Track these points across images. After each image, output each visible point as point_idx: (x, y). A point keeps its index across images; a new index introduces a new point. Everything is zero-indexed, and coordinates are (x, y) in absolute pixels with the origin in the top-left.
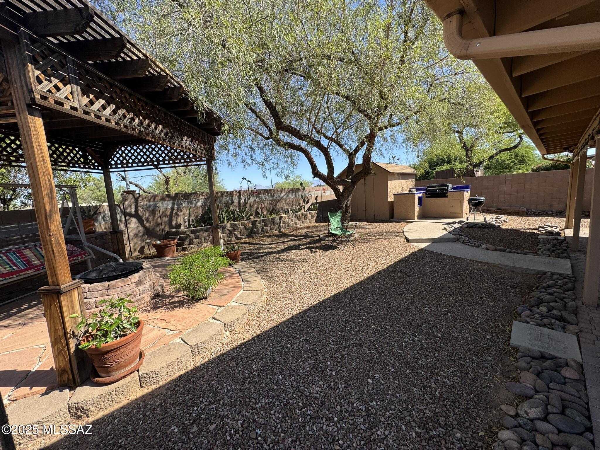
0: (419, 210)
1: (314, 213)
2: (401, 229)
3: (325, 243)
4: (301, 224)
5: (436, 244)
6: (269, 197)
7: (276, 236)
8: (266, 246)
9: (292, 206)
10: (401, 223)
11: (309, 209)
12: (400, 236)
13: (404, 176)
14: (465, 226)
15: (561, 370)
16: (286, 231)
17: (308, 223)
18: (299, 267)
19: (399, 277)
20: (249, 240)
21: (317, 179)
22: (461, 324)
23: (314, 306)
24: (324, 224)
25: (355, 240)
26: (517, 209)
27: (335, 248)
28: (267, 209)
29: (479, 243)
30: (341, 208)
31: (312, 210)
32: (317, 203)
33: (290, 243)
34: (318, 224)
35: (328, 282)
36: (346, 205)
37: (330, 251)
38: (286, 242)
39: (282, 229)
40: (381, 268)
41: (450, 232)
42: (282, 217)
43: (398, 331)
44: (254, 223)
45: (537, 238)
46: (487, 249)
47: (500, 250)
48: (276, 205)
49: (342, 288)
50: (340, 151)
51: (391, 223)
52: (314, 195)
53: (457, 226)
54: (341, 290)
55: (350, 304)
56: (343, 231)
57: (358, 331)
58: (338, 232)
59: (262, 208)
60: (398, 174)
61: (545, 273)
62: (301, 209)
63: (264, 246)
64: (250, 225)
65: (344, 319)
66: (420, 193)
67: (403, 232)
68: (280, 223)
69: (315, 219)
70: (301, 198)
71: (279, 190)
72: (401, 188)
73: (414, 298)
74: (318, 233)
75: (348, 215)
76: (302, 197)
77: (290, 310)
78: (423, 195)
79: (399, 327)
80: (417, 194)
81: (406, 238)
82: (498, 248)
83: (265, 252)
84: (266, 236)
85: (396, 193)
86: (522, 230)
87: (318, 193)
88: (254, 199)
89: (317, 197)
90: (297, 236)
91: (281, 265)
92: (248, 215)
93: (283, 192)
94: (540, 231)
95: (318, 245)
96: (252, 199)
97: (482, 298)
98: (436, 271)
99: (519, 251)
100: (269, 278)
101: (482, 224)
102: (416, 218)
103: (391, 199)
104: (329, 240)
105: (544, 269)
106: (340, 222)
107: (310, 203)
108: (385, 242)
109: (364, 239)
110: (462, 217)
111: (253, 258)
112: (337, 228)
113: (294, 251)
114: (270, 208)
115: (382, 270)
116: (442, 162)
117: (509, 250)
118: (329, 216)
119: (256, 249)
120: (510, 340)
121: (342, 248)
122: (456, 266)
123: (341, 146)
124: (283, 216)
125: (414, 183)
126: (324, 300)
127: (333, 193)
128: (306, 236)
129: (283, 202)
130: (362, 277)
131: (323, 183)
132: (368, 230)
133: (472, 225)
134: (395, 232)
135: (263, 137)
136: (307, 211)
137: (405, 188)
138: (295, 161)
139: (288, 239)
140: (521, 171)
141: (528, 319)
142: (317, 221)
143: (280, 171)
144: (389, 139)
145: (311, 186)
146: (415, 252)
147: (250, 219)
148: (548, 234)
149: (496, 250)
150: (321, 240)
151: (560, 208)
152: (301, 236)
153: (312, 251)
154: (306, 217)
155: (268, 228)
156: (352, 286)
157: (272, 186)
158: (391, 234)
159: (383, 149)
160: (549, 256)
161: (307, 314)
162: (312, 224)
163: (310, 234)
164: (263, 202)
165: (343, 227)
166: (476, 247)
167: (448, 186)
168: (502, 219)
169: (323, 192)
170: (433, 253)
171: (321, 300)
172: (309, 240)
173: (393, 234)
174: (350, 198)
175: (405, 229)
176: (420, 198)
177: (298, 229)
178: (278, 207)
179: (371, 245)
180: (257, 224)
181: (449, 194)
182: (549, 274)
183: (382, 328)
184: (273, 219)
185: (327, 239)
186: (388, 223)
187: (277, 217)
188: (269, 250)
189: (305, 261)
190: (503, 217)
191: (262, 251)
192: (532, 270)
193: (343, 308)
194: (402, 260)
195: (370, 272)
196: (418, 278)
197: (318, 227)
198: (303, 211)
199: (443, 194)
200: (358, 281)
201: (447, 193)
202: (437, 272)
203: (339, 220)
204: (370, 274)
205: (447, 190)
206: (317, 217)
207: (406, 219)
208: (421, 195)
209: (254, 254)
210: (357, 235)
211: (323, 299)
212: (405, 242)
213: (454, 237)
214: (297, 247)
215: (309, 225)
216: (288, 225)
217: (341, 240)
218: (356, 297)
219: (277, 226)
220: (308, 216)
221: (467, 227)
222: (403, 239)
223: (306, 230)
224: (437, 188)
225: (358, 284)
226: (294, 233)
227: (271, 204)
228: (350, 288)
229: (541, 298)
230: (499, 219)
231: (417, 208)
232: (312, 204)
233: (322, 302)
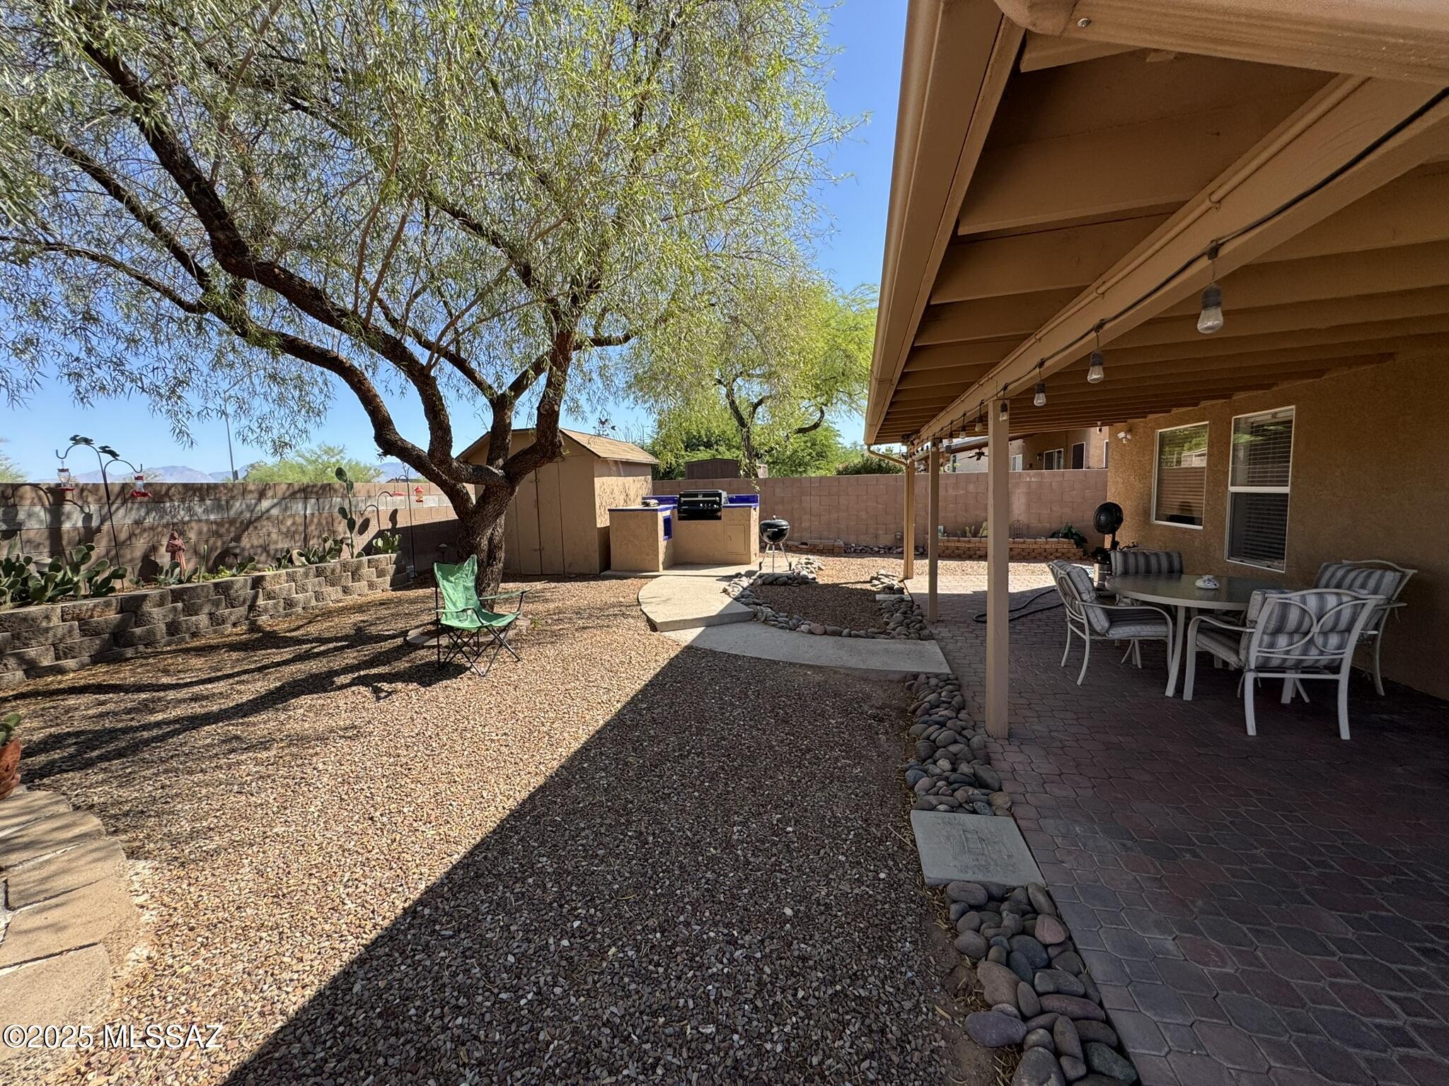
0: (667, 547)
1: (387, 560)
2: (632, 597)
3: (426, 656)
4: (340, 595)
5: (714, 630)
6: (206, 511)
7: (233, 647)
8: (184, 694)
9: (306, 540)
10: (629, 581)
11: (369, 549)
12: (633, 617)
13: (628, 467)
14: (760, 582)
15: (1034, 927)
16: (281, 626)
17: (366, 591)
18: (326, 761)
19: (652, 739)
20: (102, 674)
21: (392, 459)
22: (822, 852)
23: (390, 936)
24: (421, 592)
25: (518, 639)
26: (830, 543)
27: (459, 670)
28: (196, 552)
29: (794, 621)
30: (473, 549)
31: (378, 551)
32: (394, 530)
33: (293, 668)
34: (399, 593)
35: (439, 805)
36: (491, 540)
37: (445, 683)
38: (279, 664)
39: (263, 620)
40: (600, 718)
41: (736, 599)
42: (262, 578)
43: (685, 942)
44: (132, 607)
45: (874, 601)
46: (810, 632)
47: (834, 634)
48: (237, 539)
49: (492, 817)
50: (468, 388)
51: (606, 582)
52: (385, 507)
53: (745, 582)
54: (491, 825)
55: (524, 881)
56: (486, 617)
57: (566, 994)
58: (469, 623)
59: (174, 551)
60: (616, 462)
61: (915, 676)
62: (340, 551)
63: (171, 695)
64: (112, 616)
65: (511, 959)
66: (667, 509)
67: (639, 604)
68: (255, 597)
69: (388, 579)
70: (338, 517)
71: (251, 487)
72: (623, 497)
73: (702, 804)
74: (401, 625)
75: (495, 569)
76: (342, 511)
77: (272, 992)
78: (672, 513)
79: (687, 924)
80: (662, 510)
81: (649, 621)
82: (829, 628)
83: (177, 720)
84: (187, 651)
85: (613, 507)
86: (850, 586)
87: (399, 502)
88: (134, 515)
89: (395, 512)
90: (322, 641)
91: (248, 766)
92: (99, 579)
93: (270, 493)
94: (875, 586)
95: (402, 665)
96: (123, 518)
97: (837, 759)
98: (732, 704)
99: (862, 632)
100: (175, 841)
101: (788, 577)
102: (661, 567)
103: (603, 521)
104: (439, 646)
105: (910, 667)
106: (473, 591)
107: (373, 530)
108: (600, 635)
109: (544, 633)
110: (749, 563)
111: (102, 758)
112: (464, 611)
113: (306, 700)
114: (211, 550)
115: (607, 724)
116: (694, 444)
117: (846, 631)
118: (438, 575)
119: (129, 711)
120: (920, 869)
121: (483, 669)
122: (769, 683)
123: (470, 374)
124: (269, 573)
125: (650, 486)
126: (429, 890)
127: (447, 502)
128: (359, 637)
129: (267, 526)
130: (552, 760)
131: (414, 474)
132: (552, 606)
133: (770, 579)
134: (620, 604)
135: (180, 303)
136: (360, 555)
137: (632, 494)
138: (316, 398)
139: (287, 653)
140: (822, 473)
141: (933, 800)
142: (395, 585)
143: (255, 426)
144: (594, 376)
145: (376, 480)
146: (677, 656)
147: (113, 589)
148: (887, 590)
149: (825, 633)
150: (410, 647)
151: (886, 540)
152: (337, 639)
153: (377, 691)
154: (356, 575)
155: (202, 619)
156: (524, 802)
157: (235, 474)
158: (611, 611)
159: (582, 399)
160: (908, 637)
161: (357, 988)
162: (378, 595)
163: (373, 630)
164: (178, 529)
165: (483, 604)
166: (790, 629)
167: (720, 495)
168: (816, 565)
169: (414, 498)
170: (714, 653)
171: (415, 896)
172: (368, 651)
173: (616, 611)
174: (502, 520)
175: (643, 594)
176: (667, 521)
177: (328, 614)
178: (245, 542)
179: (566, 650)
180: (147, 607)
181: (723, 513)
182: (922, 678)
183: (638, 951)
184: (223, 589)
185: (434, 642)
186: (600, 583)
187: (240, 578)
188: (197, 709)
189: (353, 733)
190: (817, 560)
191: (160, 717)
192: (895, 672)
193: (501, 904)
194: (651, 684)
195: (573, 739)
196: (700, 731)
197: (400, 602)
198: (346, 554)
199: (710, 513)
200: (541, 780)
201: (719, 510)
202: (736, 707)
203: (471, 584)
204: (576, 746)
205: (719, 504)
206: (397, 572)
207: (639, 570)
208: (668, 513)
209: (113, 734)
210: (523, 624)
211: (422, 887)
212: (649, 632)
213: (747, 609)
214: (320, 683)
215: (369, 599)
216: (290, 604)
217: (478, 644)
218: (542, 844)
219: (242, 610)
220: (365, 571)
221: (764, 584)
222: (642, 624)
223: (359, 617)
224: (700, 498)
225: (542, 789)
226: (313, 630)
227: (217, 534)
228: (516, 815)
229: (932, 738)
230: (811, 564)
231: (662, 543)
232: (380, 534)
233: (420, 902)
